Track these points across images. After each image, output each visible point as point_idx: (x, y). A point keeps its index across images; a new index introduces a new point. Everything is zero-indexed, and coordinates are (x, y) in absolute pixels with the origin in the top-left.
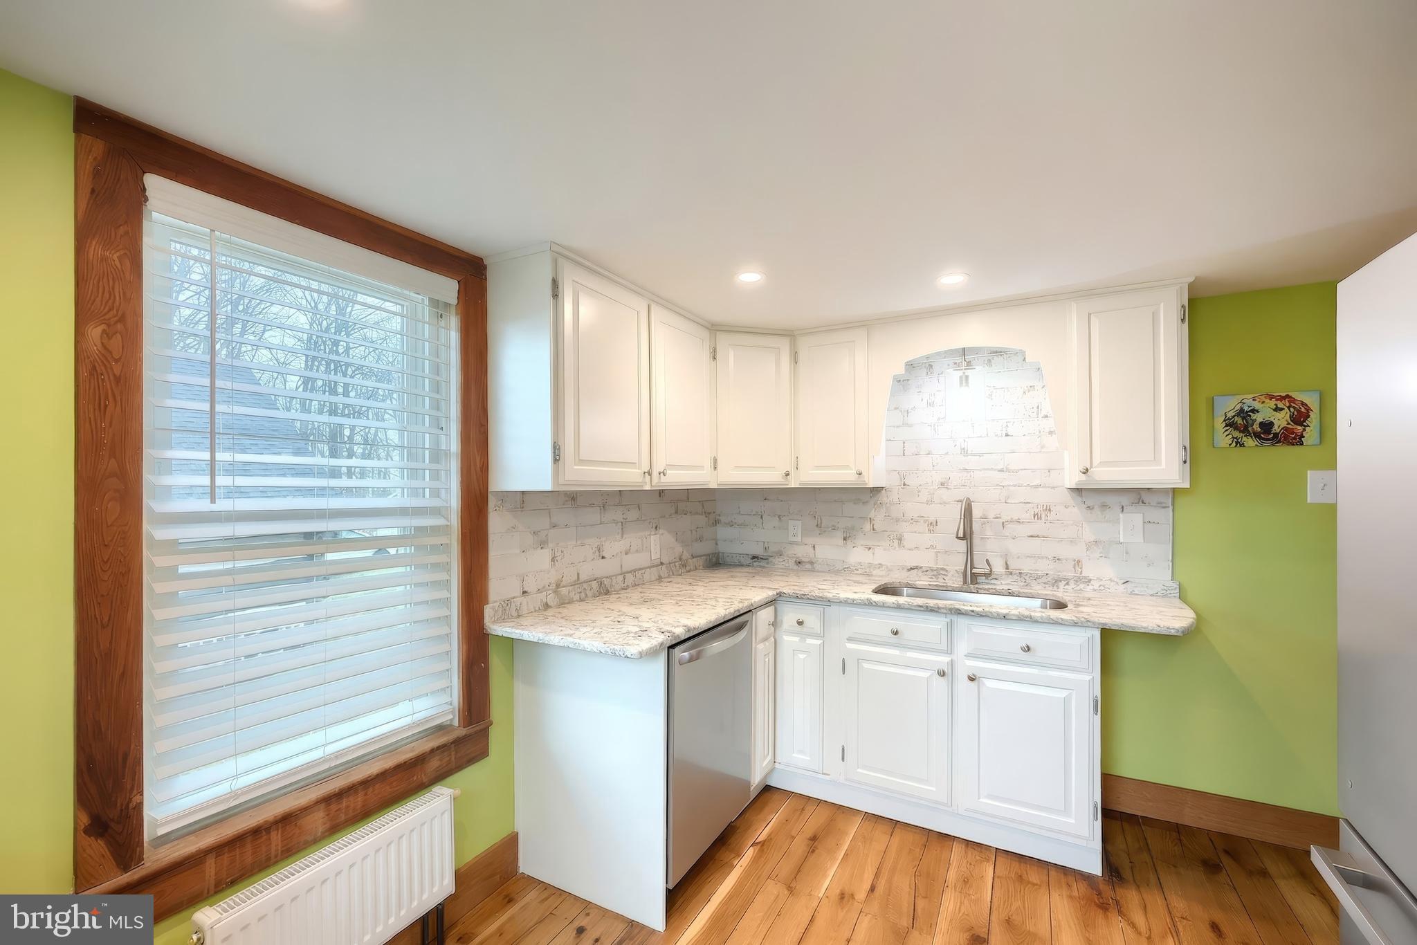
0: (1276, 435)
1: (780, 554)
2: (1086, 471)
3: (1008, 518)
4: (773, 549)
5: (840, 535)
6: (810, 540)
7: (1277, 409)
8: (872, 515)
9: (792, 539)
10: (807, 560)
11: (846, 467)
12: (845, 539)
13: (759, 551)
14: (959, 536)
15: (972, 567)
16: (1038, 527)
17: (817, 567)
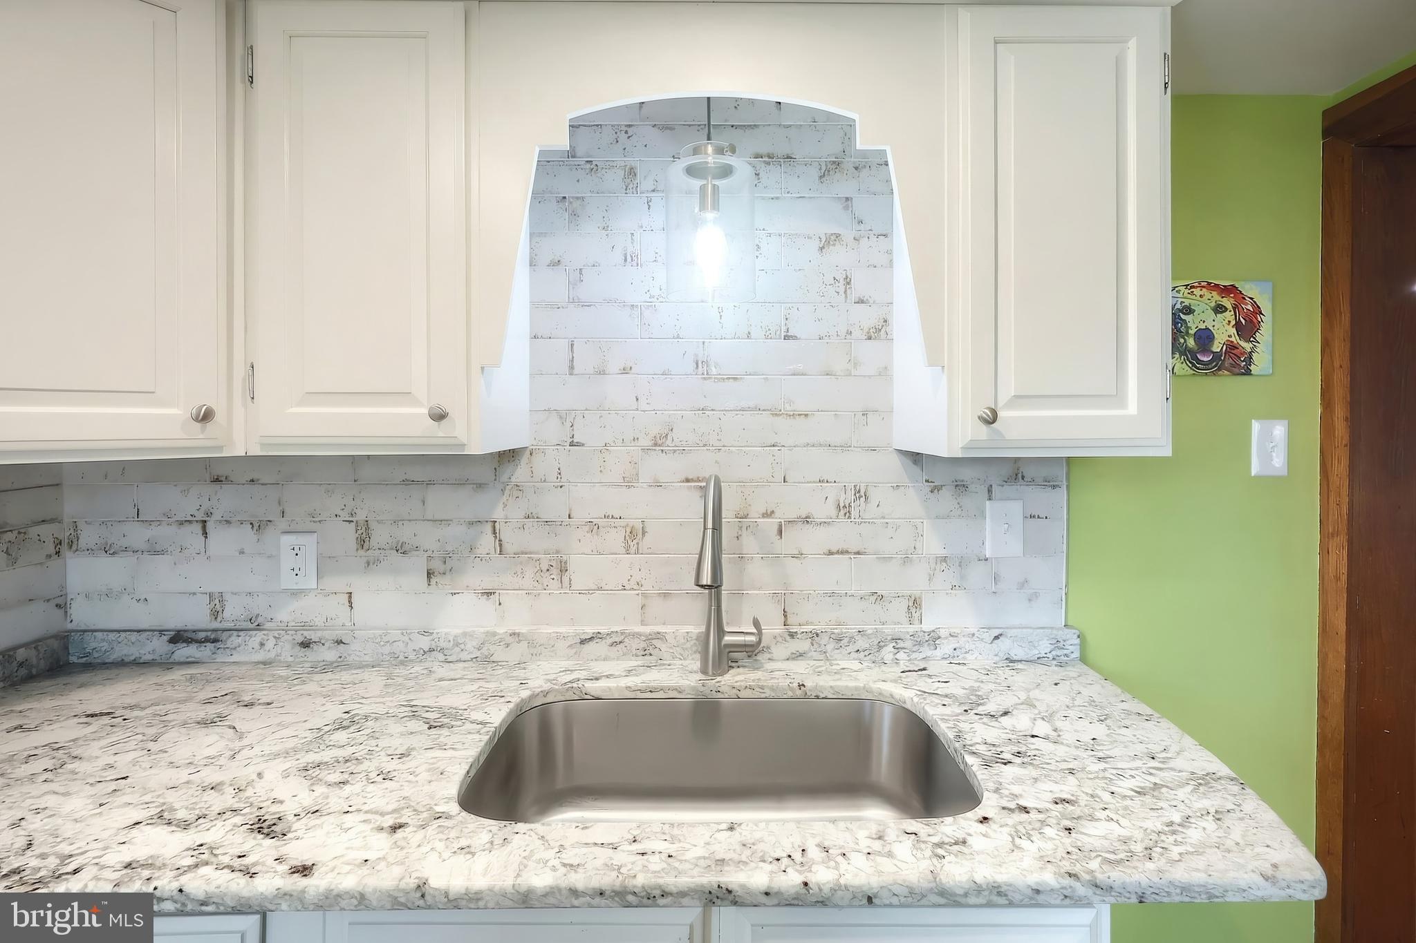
0: (1216, 356)
1: (255, 624)
2: (991, 419)
3: (792, 515)
4: (233, 612)
5: (418, 563)
6: (337, 583)
7: (1219, 309)
8: (498, 514)
9: (288, 581)
10: (329, 635)
11: (404, 396)
12: (430, 574)
13: (195, 616)
14: (704, 583)
15: (721, 632)
16: (843, 534)
17: (355, 651)
